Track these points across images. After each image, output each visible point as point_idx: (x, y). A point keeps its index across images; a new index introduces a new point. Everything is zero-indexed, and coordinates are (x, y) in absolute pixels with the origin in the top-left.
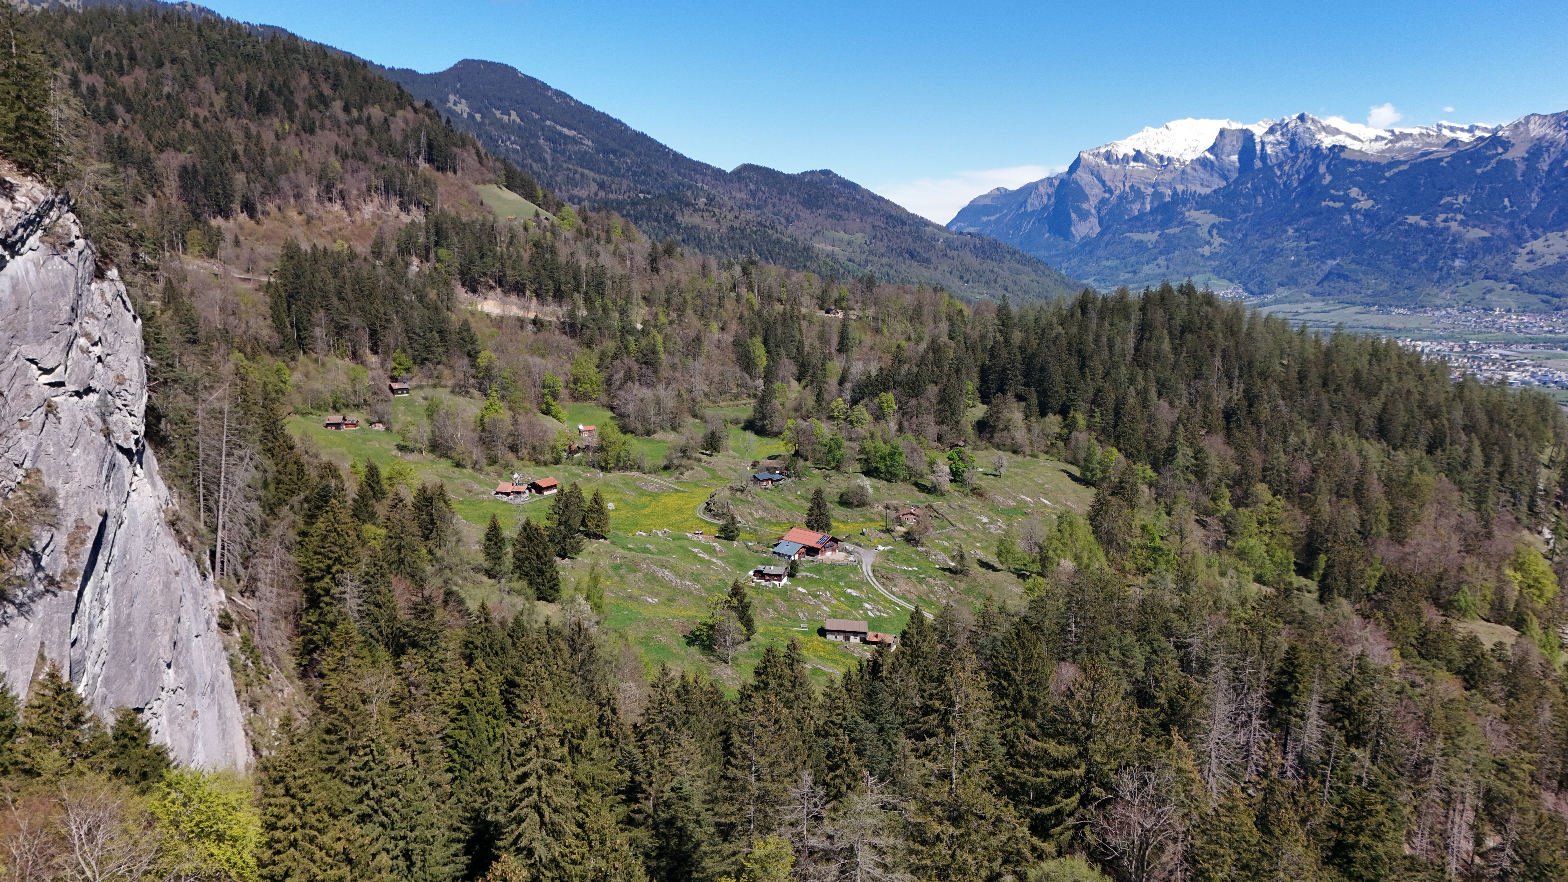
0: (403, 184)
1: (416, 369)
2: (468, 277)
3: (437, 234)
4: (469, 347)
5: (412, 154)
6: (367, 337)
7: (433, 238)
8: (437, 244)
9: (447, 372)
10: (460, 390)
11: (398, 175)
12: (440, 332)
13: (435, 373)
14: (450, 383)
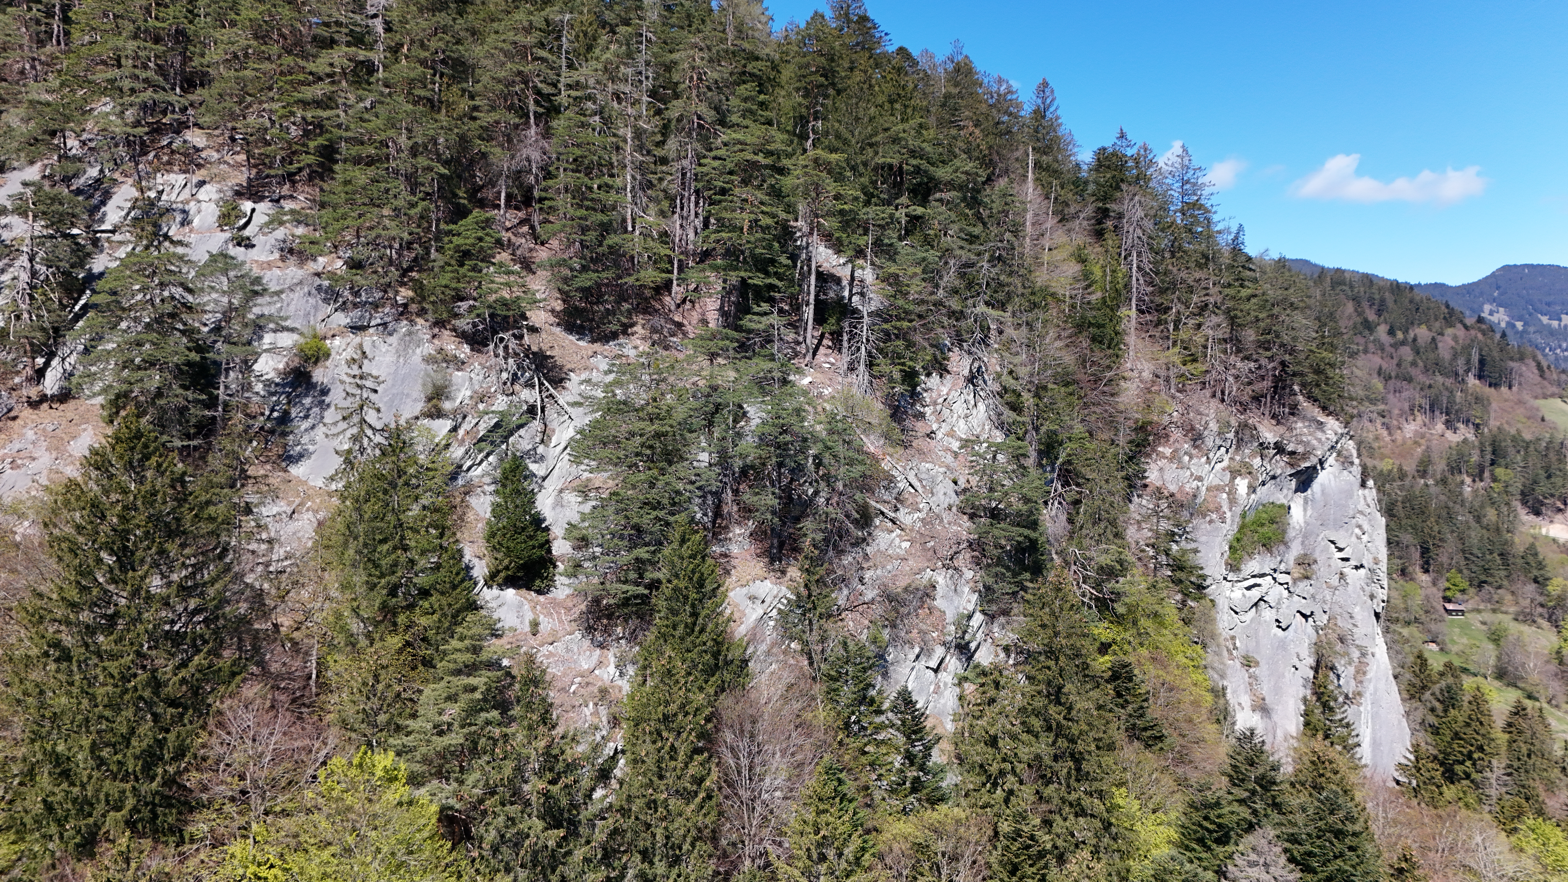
0: (1451, 401)
1: (1472, 591)
2: (1530, 498)
3: (1494, 452)
4: (1535, 572)
5: (1461, 372)
6: (1418, 554)
7: (1489, 457)
8: (1493, 463)
9: (1509, 597)
10: (1525, 617)
11: (1446, 393)
12: (1501, 555)
13: (1496, 598)
14: (1512, 609)
